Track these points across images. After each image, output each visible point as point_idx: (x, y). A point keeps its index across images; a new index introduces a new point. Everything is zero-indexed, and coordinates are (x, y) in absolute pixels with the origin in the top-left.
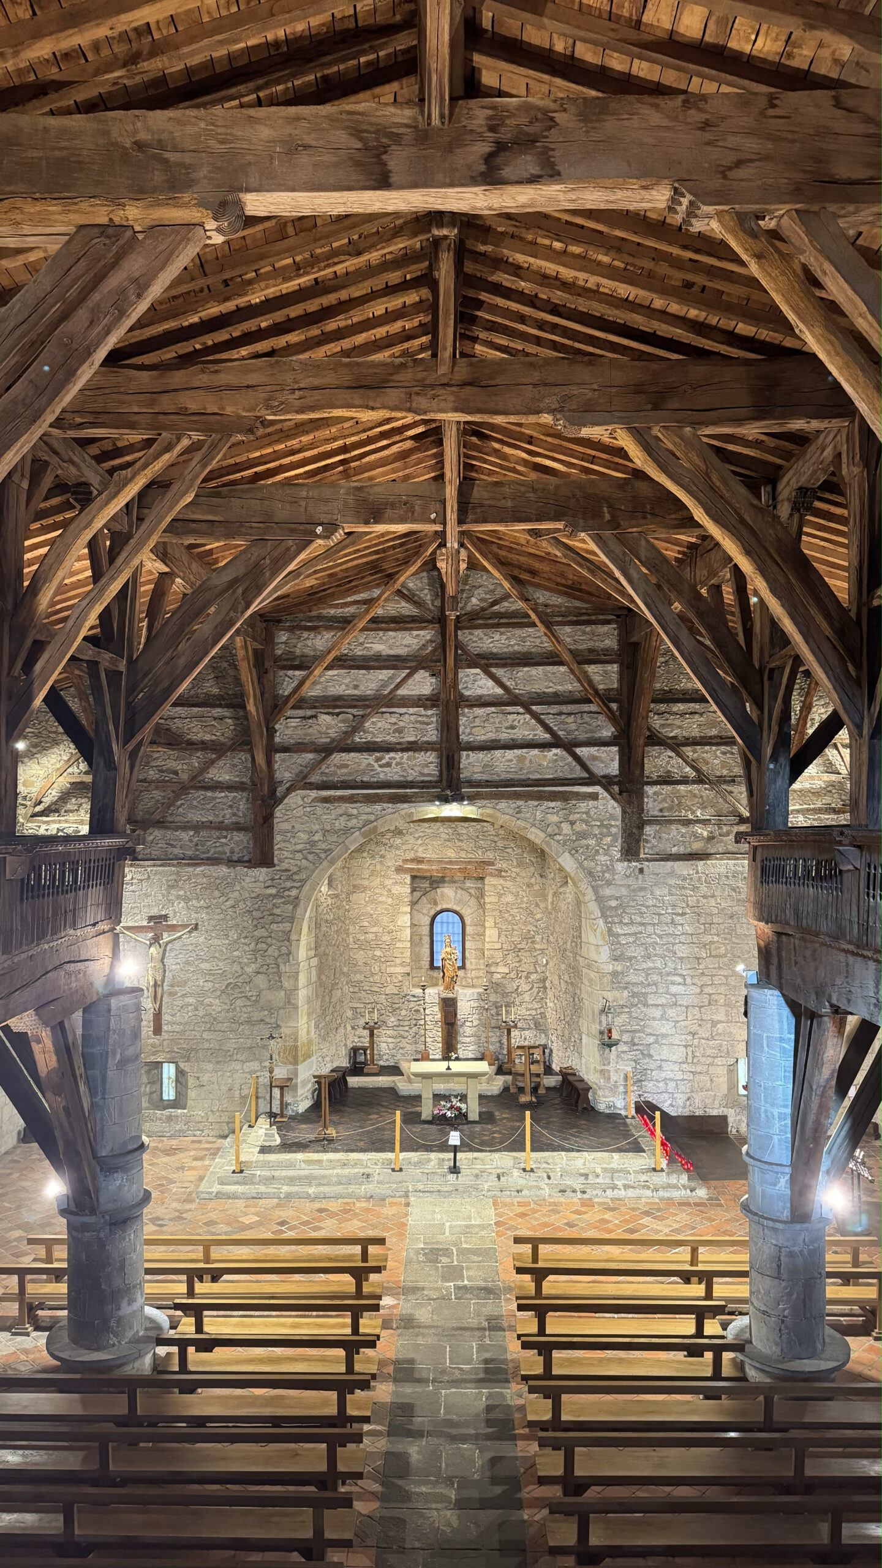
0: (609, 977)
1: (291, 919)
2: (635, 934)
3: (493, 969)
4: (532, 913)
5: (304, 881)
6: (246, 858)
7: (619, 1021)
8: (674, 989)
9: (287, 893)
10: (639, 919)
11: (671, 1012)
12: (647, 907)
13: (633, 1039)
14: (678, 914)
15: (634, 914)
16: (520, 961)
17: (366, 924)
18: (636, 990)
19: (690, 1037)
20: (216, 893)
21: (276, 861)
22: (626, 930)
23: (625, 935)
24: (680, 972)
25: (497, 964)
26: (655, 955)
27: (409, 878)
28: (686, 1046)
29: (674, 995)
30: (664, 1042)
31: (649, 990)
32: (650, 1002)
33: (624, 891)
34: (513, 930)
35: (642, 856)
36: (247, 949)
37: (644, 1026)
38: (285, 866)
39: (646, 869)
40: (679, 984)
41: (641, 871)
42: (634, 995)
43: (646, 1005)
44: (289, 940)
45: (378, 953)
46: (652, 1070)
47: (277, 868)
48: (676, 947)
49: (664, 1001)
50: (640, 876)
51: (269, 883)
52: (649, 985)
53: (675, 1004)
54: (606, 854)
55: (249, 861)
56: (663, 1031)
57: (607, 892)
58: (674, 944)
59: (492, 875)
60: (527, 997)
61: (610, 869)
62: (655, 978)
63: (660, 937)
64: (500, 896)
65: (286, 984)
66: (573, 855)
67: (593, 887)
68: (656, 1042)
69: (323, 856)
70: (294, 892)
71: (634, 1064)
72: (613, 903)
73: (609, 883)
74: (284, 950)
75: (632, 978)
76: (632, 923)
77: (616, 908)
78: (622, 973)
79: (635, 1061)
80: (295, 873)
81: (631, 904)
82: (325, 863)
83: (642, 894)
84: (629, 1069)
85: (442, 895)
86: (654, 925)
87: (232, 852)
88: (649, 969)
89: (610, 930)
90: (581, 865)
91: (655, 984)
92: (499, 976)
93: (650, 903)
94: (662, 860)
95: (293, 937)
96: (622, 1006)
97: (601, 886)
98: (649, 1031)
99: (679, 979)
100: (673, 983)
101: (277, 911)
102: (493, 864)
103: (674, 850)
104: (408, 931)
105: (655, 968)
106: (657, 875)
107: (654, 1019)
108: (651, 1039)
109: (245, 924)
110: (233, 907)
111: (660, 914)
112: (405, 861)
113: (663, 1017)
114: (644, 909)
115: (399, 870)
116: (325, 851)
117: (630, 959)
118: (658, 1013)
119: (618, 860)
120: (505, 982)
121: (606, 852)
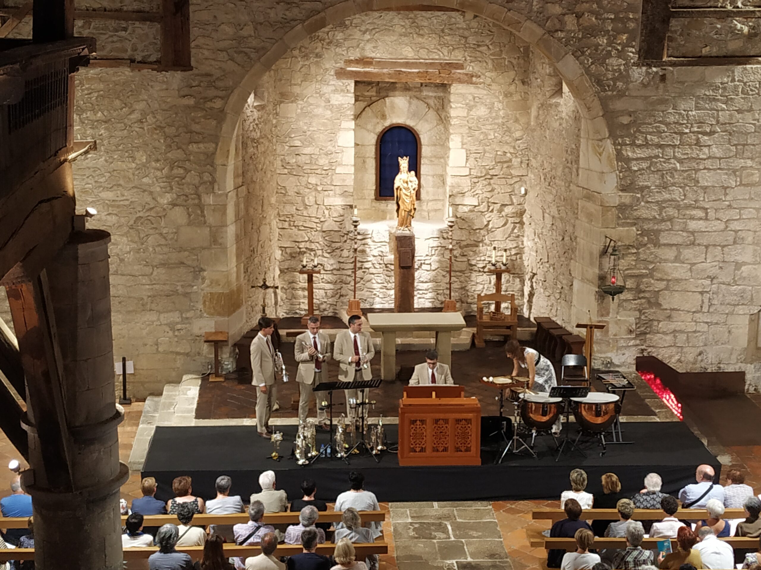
0: (615, 211)
1: (215, 139)
2: (650, 158)
3: (458, 201)
4: (509, 130)
5: (229, 90)
6: (153, 58)
7: (623, 263)
8: (693, 225)
9: (209, 105)
10: (656, 140)
11: (687, 253)
12: (667, 124)
13: (638, 285)
14: (705, 133)
15: (650, 133)
16: (492, 190)
17: (297, 143)
18: (646, 227)
19: (708, 282)
20: (117, 103)
21: (193, 63)
22: (640, 153)
23: (637, 159)
24: (702, 204)
25: (463, 194)
26: (673, 185)
27: (353, 85)
28: (702, 293)
29: (693, 233)
30: (676, 288)
31: (663, 226)
32: (663, 241)
33: (639, 104)
34: (485, 152)
35: (665, 59)
36: (159, 173)
37: (653, 270)
38: (205, 68)
39: (668, 76)
40: (701, 219)
41: (663, 78)
42: (644, 233)
43: (657, 244)
44: (212, 165)
45: (313, 180)
46: (659, 321)
47: (195, 71)
48: (699, 174)
49: (679, 240)
50: (661, 85)
51: (186, 91)
52: (663, 220)
53: (693, 244)
54: (619, 57)
55: (158, 62)
56: (676, 275)
57: (619, 105)
58: (697, 171)
59: (460, 81)
60: (499, 234)
61: (625, 77)
62: (671, 212)
63: (681, 161)
64: (470, 108)
65: (211, 219)
66: (577, 58)
67: (600, 99)
68: (667, 288)
69: (253, 55)
70: (218, 104)
71: (637, 313)
72: (625, 120)
73: (621, 95)
74: (207, 177)
75: (643, 213)
76: (646, 145)
77: (627, 126)
78: (631, 206)
79: (640, 311)
80: (218, 79)
81: (648, 121)
82: (258, 66)
83: (663, 107)
84: (632, 320)
85: (393, 107)
86: (674, 146)
87: (135, 49)
88: (665, 201)
89: (619, 153)
90: (587, 71)
91: (670, 219)
92: (466, 209)
93: (672, 119)
94: (689, 64)
95: (219, 161)
96: (629, 247)
97: (611, 98)
98: (658, 275)
99: (700, 214)
100: (692, 218)
101: (196, 127)
102: (461, 67)
103: (705, 51)
104: (352, 152)
105: (672, 200)
106: (683, 83)
107: (666, 261)
108: (662, 285)
109: (157, 144)
110: (141, 121)
111: (682, 134)
112: (349, 62)
113: (677, 259)
114: (663, 127)
115: (341, 74)
116: (257, 50)
117: (642, 189)
118: (670, 254)
119: (634, 64)
120: (472, 215)
121: (621, 54)
